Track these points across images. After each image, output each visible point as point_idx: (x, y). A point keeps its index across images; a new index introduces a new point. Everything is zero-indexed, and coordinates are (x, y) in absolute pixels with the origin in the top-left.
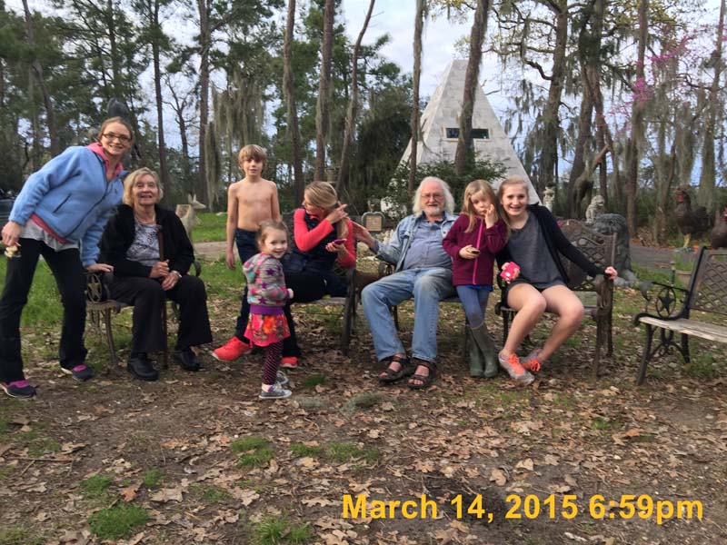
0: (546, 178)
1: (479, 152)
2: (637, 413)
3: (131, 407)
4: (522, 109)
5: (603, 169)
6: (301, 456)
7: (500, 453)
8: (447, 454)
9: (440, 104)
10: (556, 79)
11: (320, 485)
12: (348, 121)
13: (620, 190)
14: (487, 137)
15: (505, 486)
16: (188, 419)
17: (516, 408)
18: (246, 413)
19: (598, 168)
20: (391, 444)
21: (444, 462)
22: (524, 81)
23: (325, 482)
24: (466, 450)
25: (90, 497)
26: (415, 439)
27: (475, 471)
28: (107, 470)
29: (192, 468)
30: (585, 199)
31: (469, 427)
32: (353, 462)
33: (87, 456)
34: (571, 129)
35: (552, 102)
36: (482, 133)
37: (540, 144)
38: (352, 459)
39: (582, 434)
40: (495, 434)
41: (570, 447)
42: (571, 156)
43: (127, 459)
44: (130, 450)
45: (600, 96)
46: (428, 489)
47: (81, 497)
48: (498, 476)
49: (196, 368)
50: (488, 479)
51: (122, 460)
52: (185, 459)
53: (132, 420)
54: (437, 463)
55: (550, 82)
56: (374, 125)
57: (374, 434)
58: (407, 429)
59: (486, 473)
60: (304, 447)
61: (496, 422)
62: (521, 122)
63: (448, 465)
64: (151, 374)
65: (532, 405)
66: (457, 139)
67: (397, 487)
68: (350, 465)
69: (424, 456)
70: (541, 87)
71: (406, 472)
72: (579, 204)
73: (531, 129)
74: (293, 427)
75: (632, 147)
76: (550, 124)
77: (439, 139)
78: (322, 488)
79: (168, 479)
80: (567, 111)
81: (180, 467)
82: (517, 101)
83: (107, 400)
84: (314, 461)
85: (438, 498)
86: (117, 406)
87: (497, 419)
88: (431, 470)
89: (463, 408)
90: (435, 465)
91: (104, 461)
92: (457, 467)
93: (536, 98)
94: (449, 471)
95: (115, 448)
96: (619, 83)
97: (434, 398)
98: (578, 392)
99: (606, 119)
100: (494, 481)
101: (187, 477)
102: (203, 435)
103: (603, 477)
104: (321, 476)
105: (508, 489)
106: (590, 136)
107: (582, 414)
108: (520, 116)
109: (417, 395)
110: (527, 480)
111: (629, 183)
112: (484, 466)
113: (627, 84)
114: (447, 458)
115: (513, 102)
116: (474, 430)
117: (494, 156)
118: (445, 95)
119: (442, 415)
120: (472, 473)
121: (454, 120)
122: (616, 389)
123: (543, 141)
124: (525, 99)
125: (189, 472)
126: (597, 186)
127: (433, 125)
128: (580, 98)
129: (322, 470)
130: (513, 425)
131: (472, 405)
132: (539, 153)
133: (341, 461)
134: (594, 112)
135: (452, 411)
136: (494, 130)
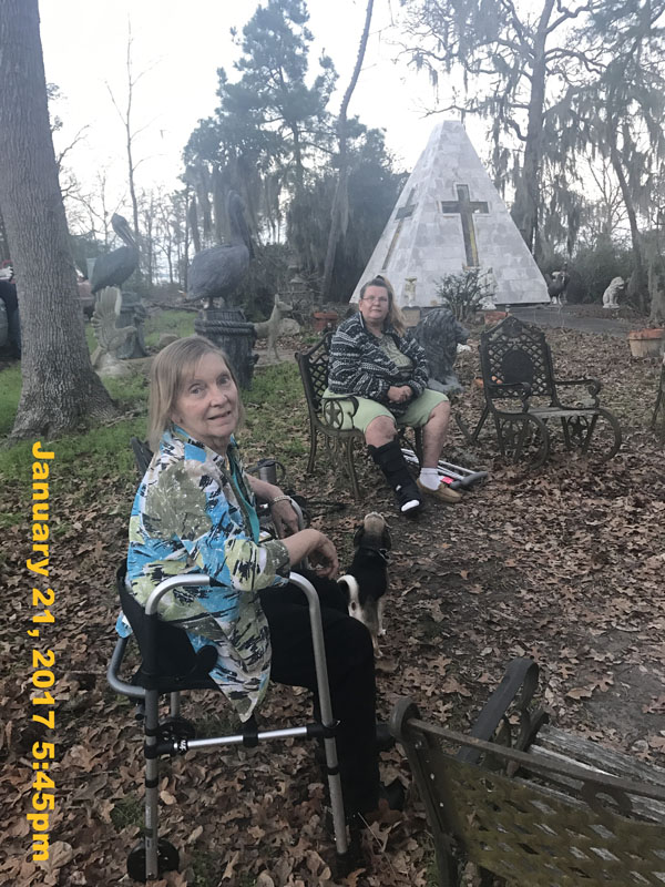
1: (479, 230)
9: (433, 172)
36: (481, 207)
77: (434, 213)
117: (495, 233)
118: (436, 162)
136: (494, 204)
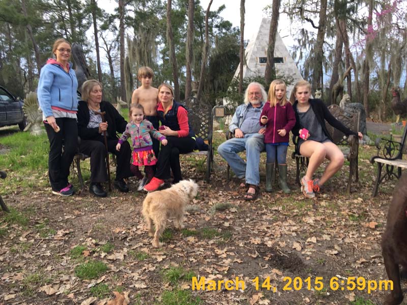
0: (316, 85)
1: (277, 71)
2: (374, 212)
3: (93, 211)
4: (302, 46)
5: (349, 79)
6: (188, 236)
7: (297, 234)
8: (268, 235)
9: (255, 44)
10: (321, 29)
11: (198, 251)
12: (204, 54)
13: (359, 91)
14: (283, 62)
15: (301, 251)
16: (125, 218)
17: (305, 210)
19: (346, 79)
20: (236, 230)
21: (266, 239)
22: (303, 30)
23: (202, 249)
24: (278, 233)
25: (75, 258)
26: (250, 227)
27: (284, 243)
28: (83, 244)
29: (128, 242)
30: (339, 96)
31: (279, 220)
33: (71, 237)
34: (330, 57)
35: (319, 41)
36: (280, 60)
37: (313, 66)
38: (216, 237)
39: (343, 223)
40: (294, 224)
41: (336, 230)
42: (330, 73)
43: (93, 238)
44: (94, 233)
45: (347, 37)
46: (258, 253)
47: (70, 258)
48: (297, 246)
49: (127, 191)
50: (292, 248)
51: (91, 239)
52: (124, 238)
53: (94, 218)
55: (317, 29)
56: (218, 57)
57: (227, 224)
58: (245, 221)
59: (290, 245)
60: (189, 231)
61: (294, 217)
62: (301, 53)
63: (269, 240)
64: (103, 194)
65: (314, 208)
66: (266, 64)
67: (241, 252)
68: (215, 240)
69: (255, 236)
70: (313, 33)
71: (245, 243)
72: (336, 100)
73: (307, 57)
75: (366, 65)
76: (318, 54)
77: (255, 63)
78: (200, 252)
79: (116, 248)
80: (328, 46)
81: (122, 242)
82: (299, 41)
83: (80, 208)
84: (195, 239)
85: (264, 257)
86: (85, 211)
88: (259, 243)
89: (275, 210)
90: (262, 240)
91: (81, 239)
92: (274, 241)
93: (310, 39)
94: (269, 244)
95: (87, 232)
96: (357, 30)
97: (259, 205)
98: (339, 201)
99: (350, 50)
100: (295, 249)
101: (126, 247)
102: (134, 225)
103: (356, 246)
104: (199, 246)
105: (303, 253)
106: (341, 60)
107: (342, 213)
108: (301, 49)
109: (249, 204)
110: (313, 248)
111: (364, 87)
112: (289, 241)
113: (362, 30)
114: (268, 236)
115: (297, 41)
116: (282, 222)
117: (287, 73)
118: (258, 38)
119: (264, 214)
121: (263, 53)
122: (362, 199)
123: (314, 64)
124: (304, 40)
125: (127, 244)
126: (346, 89)
127: (251, 56)
128: (335, 39)
129: (200, 243)
130: (304, 219)
131: (280, 208)
132: (312, 71)
133: (210, 238)
134: (344, 46)
135: (270, 212)
136: (287, 58)
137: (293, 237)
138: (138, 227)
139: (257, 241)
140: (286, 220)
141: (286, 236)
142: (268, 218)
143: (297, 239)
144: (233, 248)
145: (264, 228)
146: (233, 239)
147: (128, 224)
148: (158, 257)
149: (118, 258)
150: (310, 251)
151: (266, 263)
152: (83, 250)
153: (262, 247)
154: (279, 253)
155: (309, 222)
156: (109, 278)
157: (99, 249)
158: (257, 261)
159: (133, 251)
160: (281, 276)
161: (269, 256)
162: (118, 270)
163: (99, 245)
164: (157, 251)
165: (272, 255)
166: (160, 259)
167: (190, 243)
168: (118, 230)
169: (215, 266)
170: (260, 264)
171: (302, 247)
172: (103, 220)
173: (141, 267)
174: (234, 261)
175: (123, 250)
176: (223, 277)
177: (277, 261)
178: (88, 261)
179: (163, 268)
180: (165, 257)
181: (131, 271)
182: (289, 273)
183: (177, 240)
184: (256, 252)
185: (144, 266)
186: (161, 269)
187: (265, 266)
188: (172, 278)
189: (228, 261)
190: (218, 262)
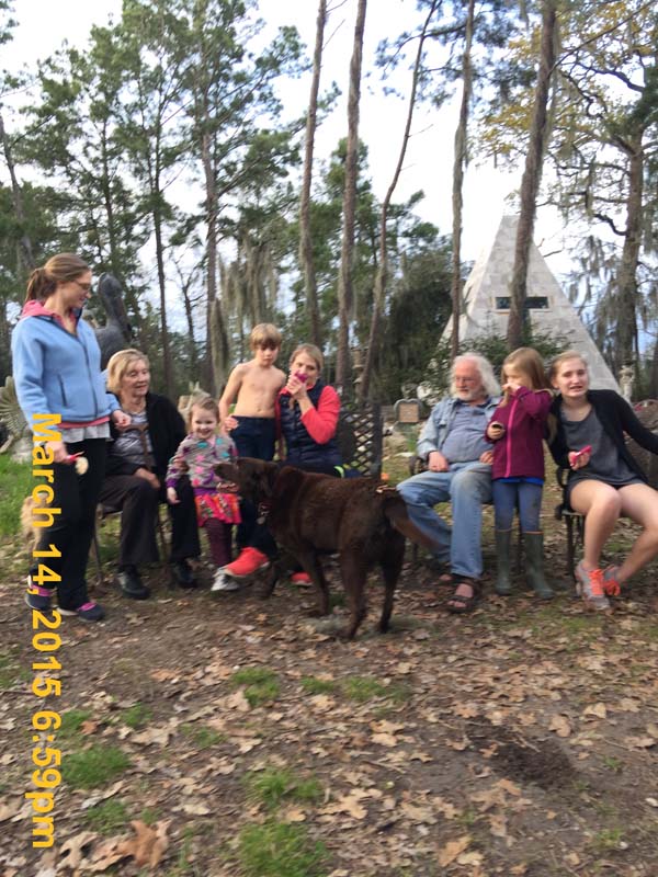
3: (115, 630)
6: (313, 694)
7: (564, 696)
8: (495, 695)
11: (334, 729)
15: (569, 737)
16: (181, 646)
17: (585, 638)
18: (250, 639)
20: (425, 681)
21: (491, 705)
23: (341, 726)
24: (519, 692)
25: (63, 737)
26: (455, 675)
27: (531, 717)
28: (86, 705)
29: (183, 704)
31: (523, 662)
32: (376, 702)
38: (375, 698)
40: (557, 671)
41: (654, 689)
43: (109, 692)
44: (113, 681)
46: (470, 739)
48: (560, 724)
50: (547, 728)
51: (103, 693)
52: (175, 694)
53: (118, 646)
54: (482, 706)
57: (404, 668)
58: (445, 662)
59: (546, 721)
60: (315, 683)
61: (558, 656)
63: (496, 709)
65: (604, 635)
67: (431, 735)
68: (372, 706)
69: (466, 697)
71: (442, 717)
74: (305, 658)
78: (336, 733)
79: (155, 717)
81: (169, 703)
84: (329, 700)
85: (482, 750)
86: (100, 629)
87: (559, 652)
88: (474, 715)
89: (516, 637)
90: (479, 709)
91: (83, 694)
92: (507, 712)
94: (497, 718)
95: (96, 679)
97: (480, 625)
100: (554, 731)
101: (177, 715)
102: (199, 665)
104: (335, 719)
105: (573, 741)
109: (458, 620)
110: (598, 730)
112: (542, 711)
114: (495, 700)
116: (531, 665)
119: (487, 645)
120: (527, 720)
125: (179, 709)
129: (339, 711)
130: (580, 660)
131: (527, 634)
133: (362, 700)
135: (503, 641)
137: (554, 703)
138: (208, 669)
139: (469, 710)
140: (537, 661)
141: (535, 700)
142: (499, 656)
143: (561, 708)
144: (413, 725)
145: (487, 679)
146: (414, 704)
147: (187, 662)
148: (241, 741)
149: (156, 740)
150: (588, 739)
151: (486, 765)
152: (83, 719)
153: (479, 724)
154: (518, 740)
155: (590, 668)
156: (130, 787)
157: (117, 719)
158: (465, 759)
159: (189, 725)
160: (516, 798)
161: (494, 747)
162: (152, 769)
163: (117, 708)
164: (241, 727)
165: (501, 744)
166: (246, 747)
167: (316, 710)
168: (163, 675)
169: (368, 768)
170: (471, 766)
171: (570, 725)
172: (133, 651)
173: (201, 763)
174: (412, 757)
175: (168, 722)
176: (384, 794)
177: (510, 761)
178: (89, 745)
179: (250, 768)
180: (258, 741)
181: (180, 773)
182: (537, 790)
183: (288, 702)
184: (465, 736)
185: (211, 763)
186: (246, 771)
187: (480, 772)
188: (268, 792)
189: (397, 758)
190: (376, 758)
